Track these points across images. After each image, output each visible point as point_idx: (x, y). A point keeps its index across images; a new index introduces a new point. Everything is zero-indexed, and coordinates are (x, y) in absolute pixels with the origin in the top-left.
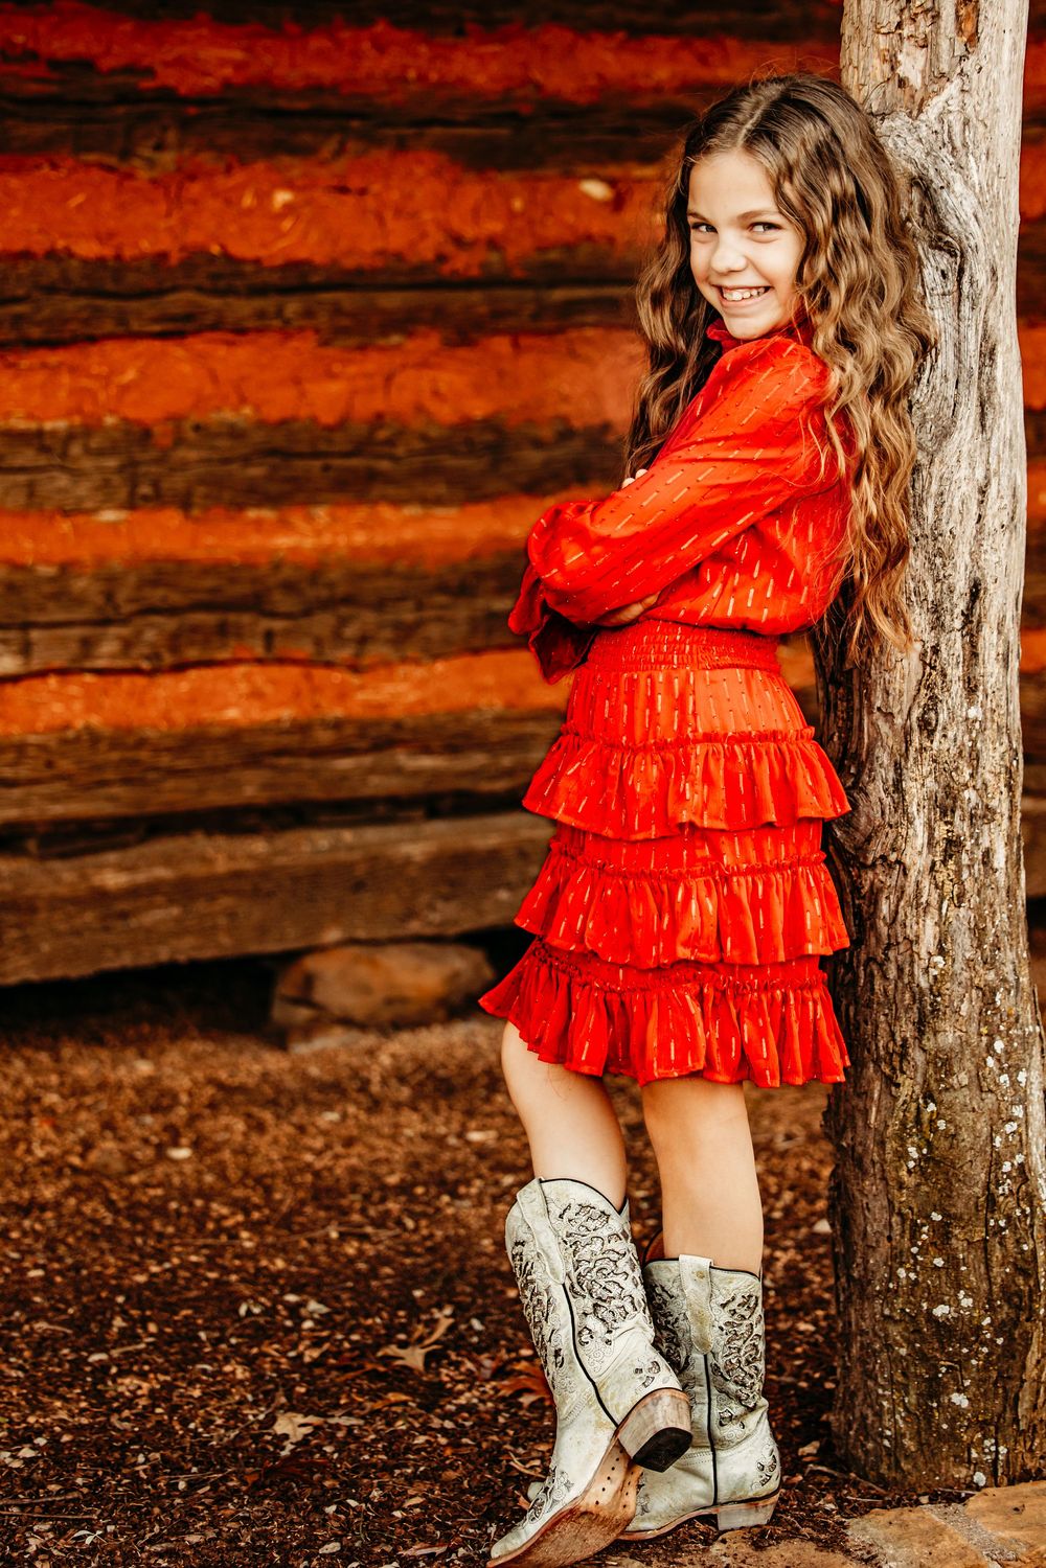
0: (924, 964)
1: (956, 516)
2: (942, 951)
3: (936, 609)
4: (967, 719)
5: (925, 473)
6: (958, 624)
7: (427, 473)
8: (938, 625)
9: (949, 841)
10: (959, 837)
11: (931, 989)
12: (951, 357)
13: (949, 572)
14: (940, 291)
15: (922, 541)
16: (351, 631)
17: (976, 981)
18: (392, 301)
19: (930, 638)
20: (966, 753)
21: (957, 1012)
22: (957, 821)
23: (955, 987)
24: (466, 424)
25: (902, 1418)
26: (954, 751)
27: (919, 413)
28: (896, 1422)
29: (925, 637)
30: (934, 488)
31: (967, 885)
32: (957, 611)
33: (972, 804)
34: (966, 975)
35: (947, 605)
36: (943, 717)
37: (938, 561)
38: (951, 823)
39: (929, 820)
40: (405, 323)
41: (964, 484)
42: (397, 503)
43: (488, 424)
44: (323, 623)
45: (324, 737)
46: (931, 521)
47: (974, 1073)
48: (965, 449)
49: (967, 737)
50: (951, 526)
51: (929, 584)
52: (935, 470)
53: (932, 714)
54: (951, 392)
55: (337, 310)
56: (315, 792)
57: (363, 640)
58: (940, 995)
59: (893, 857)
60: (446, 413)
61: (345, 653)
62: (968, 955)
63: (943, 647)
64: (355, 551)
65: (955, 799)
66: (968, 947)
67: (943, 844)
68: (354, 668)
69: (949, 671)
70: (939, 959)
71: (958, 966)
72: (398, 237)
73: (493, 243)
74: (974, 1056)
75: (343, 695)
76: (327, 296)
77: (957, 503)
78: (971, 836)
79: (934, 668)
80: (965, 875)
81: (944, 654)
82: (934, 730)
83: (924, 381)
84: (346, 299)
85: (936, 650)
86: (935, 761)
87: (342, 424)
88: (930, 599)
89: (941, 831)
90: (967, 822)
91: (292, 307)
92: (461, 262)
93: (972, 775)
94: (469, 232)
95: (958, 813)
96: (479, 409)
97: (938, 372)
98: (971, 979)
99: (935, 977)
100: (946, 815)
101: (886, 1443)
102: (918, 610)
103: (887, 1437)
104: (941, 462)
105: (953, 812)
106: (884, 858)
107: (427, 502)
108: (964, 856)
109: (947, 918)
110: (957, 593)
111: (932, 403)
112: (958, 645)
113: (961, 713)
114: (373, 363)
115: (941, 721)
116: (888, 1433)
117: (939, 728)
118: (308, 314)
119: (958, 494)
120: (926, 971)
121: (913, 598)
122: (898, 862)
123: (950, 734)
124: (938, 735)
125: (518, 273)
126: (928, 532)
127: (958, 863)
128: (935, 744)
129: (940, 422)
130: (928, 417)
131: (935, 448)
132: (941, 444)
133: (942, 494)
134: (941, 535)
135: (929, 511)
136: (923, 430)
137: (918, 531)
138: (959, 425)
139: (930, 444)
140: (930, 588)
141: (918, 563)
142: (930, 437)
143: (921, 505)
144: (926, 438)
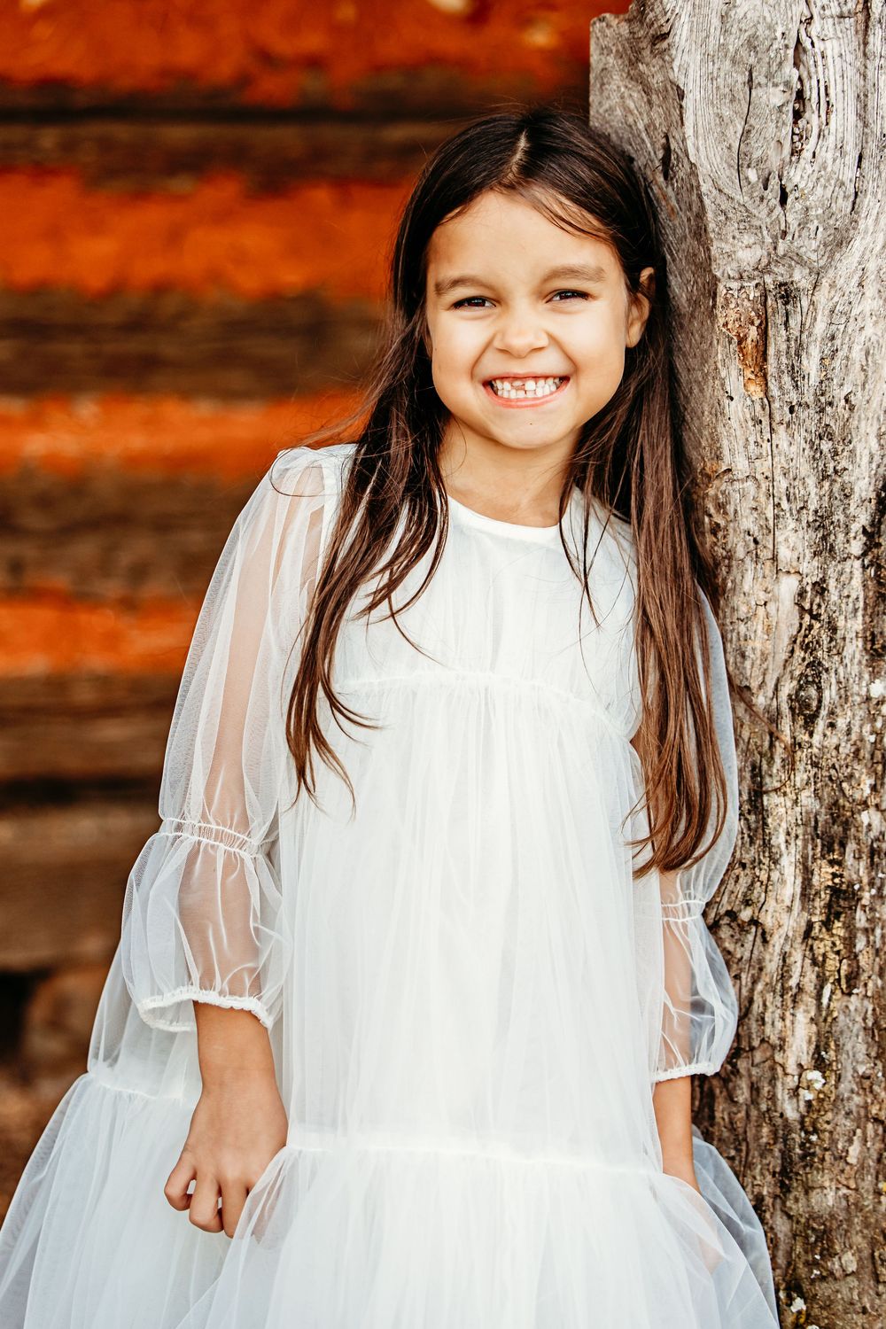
0: (791, 1082)
1: (855, 374)
2: (820, 1064)
3: (822, 523)
4: (868, 699)
5: (805, 302)
6: (856, 547)
7: (225, 359)
8: (825, 549)
9: (835, 891)
10: (851, 884)
11: (802, 1122)
12: (852, 118)
13: (844, 464)
14: (835, 10)
15: (802, 414)
16: (125, 558)
17: (874, 1110)
18: (179, 135)
19: (811, 568)
20: (865, 753)
21: (842, 1158)
22: (849, 859)
23: (841, 1119)
24: (274, 300)
26: (846, 749)
27: (798, 206)
29: (804, 568)
30: (820, 328)
31: (863, 961)
32: (856, 527)
33: (872, 835)
34: (857, 1100)
35: (839, 516)
36: (830, 695)
37: (826, 446)
38: (840, 863)
39: (805, 857)
40: (196, 163)
41: (869, 323)
42: (187, 395)
43: (308, 298)
44: (86, 549)
45: (85, 695)
46: (814, 379)
47: (866, 1253)
48: (871, 266)
49: (867, 728)
50: (846, 390)
51: (811, 482)
52: (822, 296)
53: (813, 691)
54: (849, 173)
55: (106, 145)
58: (816, 1131)
59: (746, 915)
60: (249, 282)
62: (862, 1069)
63: (832, 584)
65: (846, 825)
66: (861, 1056)
67: (825, 896)
68: (128, 605)
69: (841, 623)
70: (815, 1075)
71: (845, 1087)
72: (188, 50)
73: (314, 63)
74: (867, 1226)
75: (112, 641)
77: (857, 354)
78: (871, 884)
79: (816, 617)
80: (860, 944)
81: (833, 596)
82: (815, 716)
83: (807, 155)
85: (820, 588)
86: (815, 765)
87: (114, 291)
88: (812, 507)
89: (823, 875)
90: (863, 865)
91: (49, 138)
92: (272, 87)
93: (874, 788)
94: (283, 46)
95: (851, 847)
97: (831, 140)
98: (866, 1107)
99: (809, 1104)
100: (831, 850)
102: (792, 524)
104: (832, 285)
105: (843, 845)
106: (732, 915)
107: (228, 395)
108: (859, 914)
109: (830, 1012)
110: (855, 497)
111: (819, 190)
112: (857, 582)
113: (858, 690)
114: (153, 216)
115: (826, 701)
117: (824, 713)
118: (68, 147)
119: (860, 339)
120: (795, 1093)
121: (785, 505)
122: (754, 922)
123: (841, 723)
124: (821, 724)
125: (345, 101)
126: (809, 398)
127: (850, 927)
128: (817, 738)
129: (831, 222)
130: (812, 213)
131: (822, 263)
132: (831, 257)
133: (833, 338)
134: (831, 404)
135: (811, 365)
136: (805, 233)
137: (793, 397)
138: (862, 226)
139: (814, 257)
140: (813, 489)
141: (794, 448)
142: (814, 244)
143: (799, 356)
144: (810, 247)
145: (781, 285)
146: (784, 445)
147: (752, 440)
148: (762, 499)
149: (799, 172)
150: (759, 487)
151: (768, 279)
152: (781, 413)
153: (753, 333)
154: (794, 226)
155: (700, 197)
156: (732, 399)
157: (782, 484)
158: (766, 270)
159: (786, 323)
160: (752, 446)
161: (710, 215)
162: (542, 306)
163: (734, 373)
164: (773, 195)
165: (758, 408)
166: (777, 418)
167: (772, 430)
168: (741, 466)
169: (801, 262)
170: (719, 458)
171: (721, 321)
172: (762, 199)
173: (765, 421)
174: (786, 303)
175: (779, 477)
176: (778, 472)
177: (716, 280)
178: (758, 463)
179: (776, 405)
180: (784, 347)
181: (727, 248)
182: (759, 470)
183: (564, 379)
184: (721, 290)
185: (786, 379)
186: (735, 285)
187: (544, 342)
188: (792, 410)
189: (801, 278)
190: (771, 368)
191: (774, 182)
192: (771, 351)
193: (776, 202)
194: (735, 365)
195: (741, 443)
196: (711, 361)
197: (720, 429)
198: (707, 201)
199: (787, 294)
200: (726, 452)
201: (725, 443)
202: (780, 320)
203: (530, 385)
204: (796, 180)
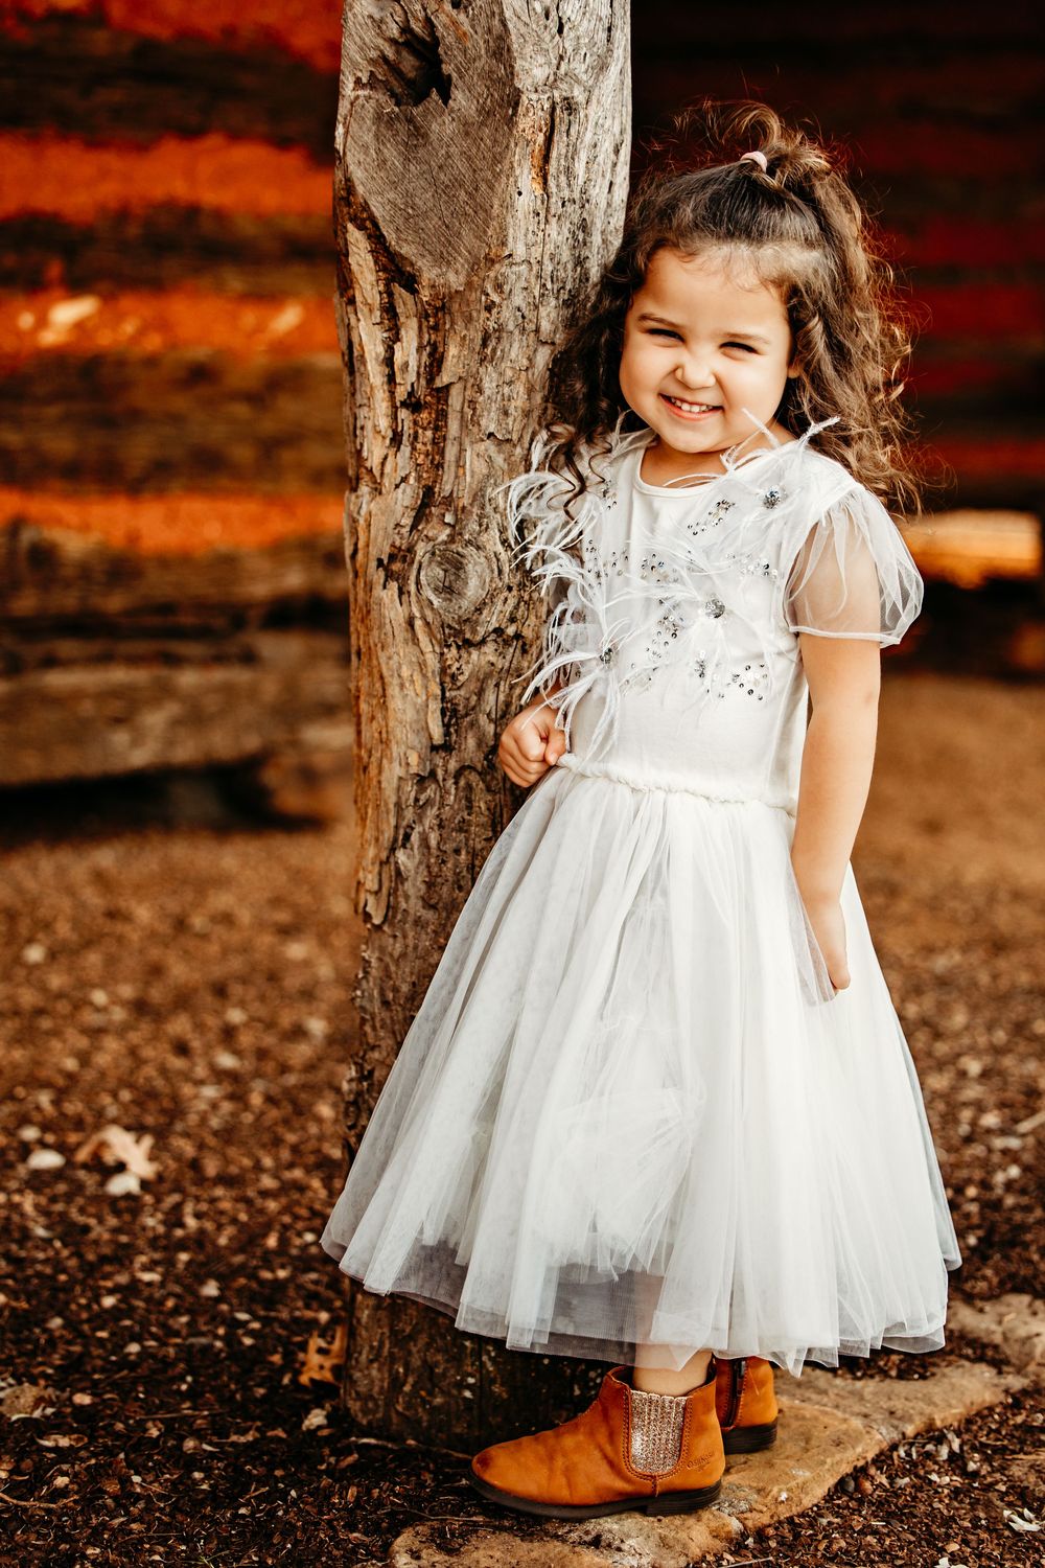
3: (572, 301)
5: (582, 115)
13: (587, 252)
15: (570, 208)
25: (490, 1358)
27: (572, 35)
28: (482, 1364)
29: (558, 338)
30: (588, 138)
37: (581, 236)
46: (581, 181)
51: (569, 266)
52: (592, 110)
54: (604, 11)
59: (511, 630)
88: (568, 288)
101: (468, 1394)
102: (553, 302)
103: (469, 1387)
104: (598, 102)
106: (499, 631)
110: (590, 280)
111: (585, 22)
116: (471, 1380)
121: (549, 286)
122: (518, 636)
126: (576, 195)
129: (595, 50)
130: (582, 41)
131: (590, 83)
132: (597, 79)
133: (595, 146)
134: (588, 201)
135: (580, 168)
136: (577, 57)
137: (566, 194)
138: (615, 55)
139: (584, 78)
140: (570, 273)
141: (560, 238)
142: (584, 67)
143: (573, 159)
144: (579, 68)
145: (566, 99)
146: (554, 234)
147: (531, 229)
148: (533, 280)
149: (570, 7)
150: (531, 270)
151: (556, 94)
152: (556, 207)
153: (541, 138)
154: (570, 50)
155: (503, 23)
156: (520, 194)
157: (548, 267)
158: (553, 86)
159: (568, 131)
160: (530, 235)
161: (513, 37)
163: (526, 171)
164: (553, 26)
165: (539, 202)
166: (553, 211)
167: (547, 221)
168: (520, 251)
169: (578, 81)
170: (504, 244)
171: (521, 127)
172: (546, 27)
173: (542, 215)
174: (570, 114)
175: (546, 261)
176: (546, 257)
177: (518, 93)
178: (533, 249)
179: (553, 200)
180: (564, 151)
181: (527, 66)
182: (533, 256)
184: (524, 98)
185: (563, 178)
186: (534, 97)
188: (563, 205)
189: (579, 95)
190: (552, 168)
191: (553, 14)
192: (554, 154)
193: (555, 30)
194: (527, 165)
195: (523, 232)
196: (507, 162)
197: (509, 219)
198: (510, 26)
199: (570, 106)
200: (510, 240)
201: (511, 231)
202: (564, 128)
204: (569, 13)
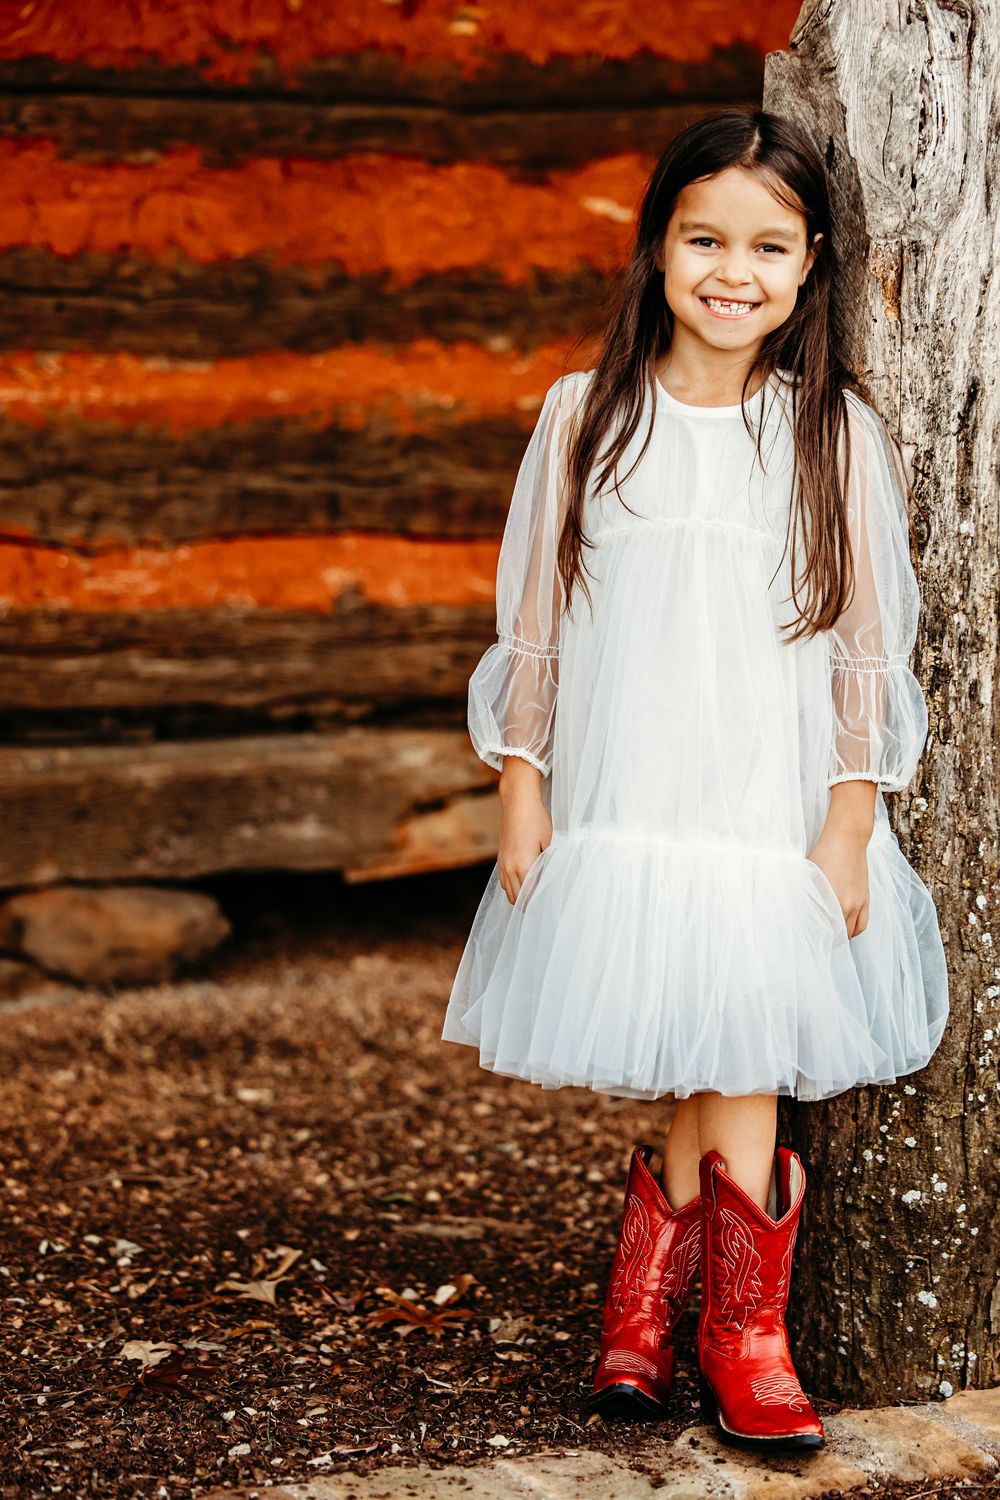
0: (904, 806)
1: (958, 306)
2: (925, 793)
3: (933, 409)
4: (959, 534)
5: (929, 255)
6: (954, 427)
7: (178, 319)
8: (933, 427)
9: (936, 669)
10: (947, 665)
11: (912, 835)
12: (960, 129)
13: (948, 368)
14: (949, 54)
15: (923, 332)
16: (82, 505)
17: (960, 828)
18: (146, 109)
19: (924, 441)
20: (957, 572)
21: (939, 861)
22: (945, 648)
23: (938, 833)
24: (224, 260)
25: (861, 1320)
26: (944, 569)
27: (924, 189)
28: (854, 1326)
29: (920, 440)
30: (938, 273)
31: (954, 720)
32: (954, 413)
33: (961, 630)
34: (949, 820)
35: (943, 405)
36: (935, 530)
37: (938, 355)
38: (940, 650)
39: (917, 645)
40: (159, 136)
41: (967, 270)
42: (141, 353)
43: (250, 263)
44: (50, 493)
45: (47, 632)
46: (932, 309)
47: (955, 930)
48: (971, 231)
49: (958, 555)
50: (953, 315)
51: (927, 380)
52: (940, 251)
53: (924, 526)
54: (958, 166)
55: (82, 117)
56: (32, 698)
57: (96, 517)
58: (921, 841)
60: (201, 248)
61: (73, 533)
62: (952, 798)
63: (938, 452)
64: (90, 410)
65: (944, 623)
66: (952, 789)
67: (930, 673)
68: (84, 551)
69: (942, 480)
70: (922, 801)
71: (941, 810)
72: (155, 32)
73: (265, 45)
74: (955, 911)
75: (69, 583)
76: (70, 100)
77: (959, 292)
78: (959, 666)
79: (926, 475)
80: (952, 708)
81: (938, 460)
82: (925, 544)
83: (929, 153)
84: (94, 105)
85: (930, 455)
86: (924, 579)
87: (80, 254)
88: (927, 398)
89: (928, 658)
90: (955, 651)
91: (30, 110)
92: (228, 66)
93: (962, 598)
94: (237, 32)
95: (947, 638)
96: (239, 245)
97: (946, 144)
98: (954, 825)
99: (917, 821)
100: (934, 640)
101: (842, 1350)
102: (913, 410)
103: (844, 1344)
104: (947, 243)
105: (942, 637)
107: (176, 354)
108: (951, 687)
109: (932, 756)
110: (954, 391)
111: (938, 178)
112: (953, 451)
113: (952, 528)
114: (121, 183)
115: (933, 535)
116: (845, 1339)
117: (931, 542)
118: (48, 119)
119: (962, 281)
120: (907, 814)
121: (908, 396)
123: (941, 550)
124: (929, 551)
125: (293, 85)
126: (928, 321)
127: (945, 695)
128: (926, 561)
129: (946, 200)
130: (933, 193)
131: (940, 228)
132: (946, 224)
133: (946, 280)
134: (942, 325)
135: (931, 298)
136: (928, 207)
137: (918, 320)
138: (966, 203)
139: (934, 224)
140: (928, 385)
141: (916, 356)
142: (935, 215)
143: (923, 291)
144: (931, 216)
145: (913, 242)
146: (910, 353)
147: (888, 350)
148: (893, 391)
149: (924, 165)
150: (891, 383)
151: (905, 239)
152: (909, 331)
153: (892, 275)
154: (921, 203)
155: (858, 181)
156: (875, 321)
157: (907, 381)
158: (903, 232)
159: (916, 269)
160: (888, 354)
161: (865, 194)
162: (752, 253)
163: (879, 303)
164: (907, 181)
165: (894, 327)
166: (906, 335)
167: (902, 343)
168: (879, 368)
169: (927, 227)
170: (864, 362)
171: (872, 267)
172: (899, 183)
173: (898, 337)
174: (917, 255)
175: (905, 376)
176: (904, 372)
177: (868, 239)
178: (891, 366)
179: (906, 326)
180: (913, 285)
181: (877, 217)
182: (892, 371)
183: (756, 305)
184: (873, 244)
185: (914, 307)
186: (882, 242)
187: (750, 279)
188: (916, 329)
189: (926, 238)
190: (904, 300)
191: (907, 173)
192: (905, 288)
193: (908, 185)
194: (879, 297)
195: (881, 352)
196: (862, 295)
197: (867, 342)
198: (863, 184)
199: (917, 249)
200: (869, 358)
201: (869, 352)
202: (912, 266)
203: (734, 306)
204: (922, 171)
